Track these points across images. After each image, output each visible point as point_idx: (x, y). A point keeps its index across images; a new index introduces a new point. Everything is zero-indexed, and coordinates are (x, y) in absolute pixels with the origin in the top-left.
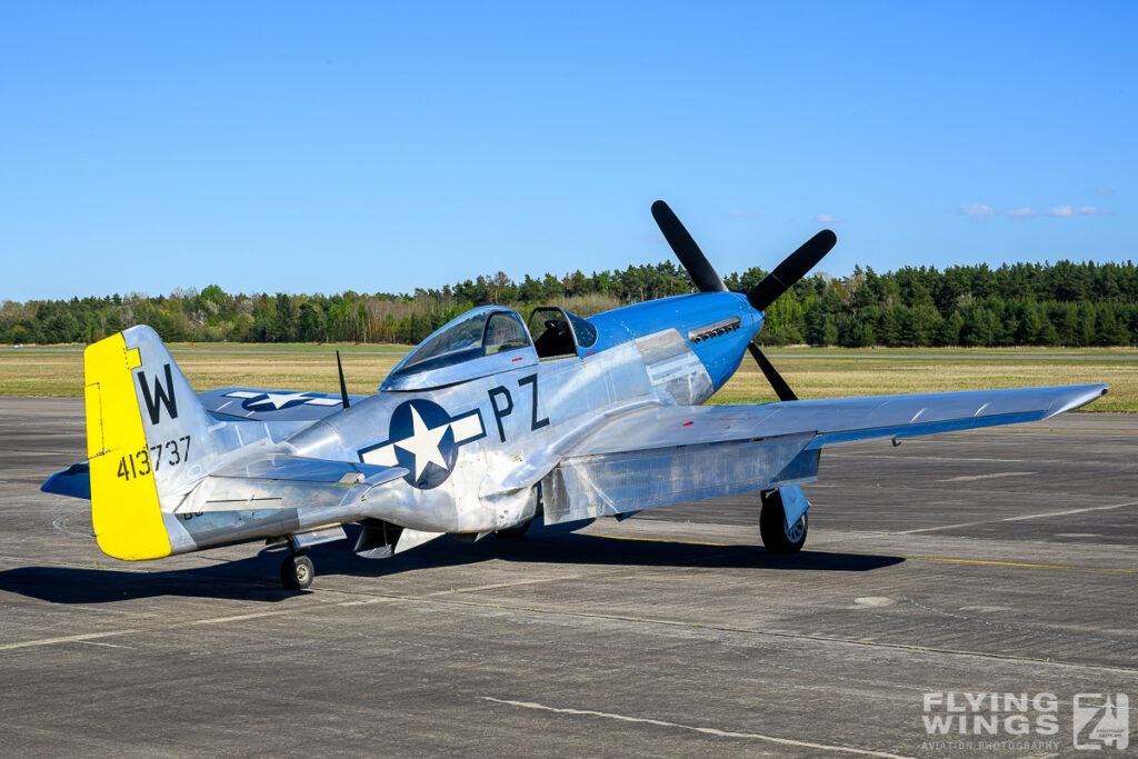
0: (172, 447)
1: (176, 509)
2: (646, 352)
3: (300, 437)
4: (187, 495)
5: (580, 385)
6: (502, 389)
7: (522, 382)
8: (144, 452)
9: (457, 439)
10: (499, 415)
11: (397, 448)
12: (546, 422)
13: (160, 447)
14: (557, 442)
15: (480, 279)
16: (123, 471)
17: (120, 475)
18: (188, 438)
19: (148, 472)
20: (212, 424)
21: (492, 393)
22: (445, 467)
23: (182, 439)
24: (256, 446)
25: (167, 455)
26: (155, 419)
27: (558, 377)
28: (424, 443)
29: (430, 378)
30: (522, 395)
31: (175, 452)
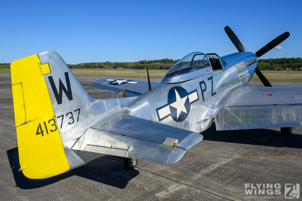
0: (70, 115)
1: (73, 147)
2: (238, 69)
3: (132, 104)
4: (78, 139)
5: (223, 80)
6: (203, 82)
7: (209, 79)
8: (53, 119)
9: (190, 101)
10: (203, 91)
11: (170, 106)
12: (215, 93)
13: (63, 116)
14: (219, 101)
15: (143, 60)
16: (40, 131)
17: (37, 133)
18: (79, 110)
19: (55, 130)
20: (92, 101)
21: (201, 83)
22: (187, 113)
23: (75, 111)
24: (113, 110)
25: (67, 119)
26: (59, 101)
27: (218, 77)
28: (179, 104)
29: (181, 78)
30: (208, 84)
31: (72, 117)
